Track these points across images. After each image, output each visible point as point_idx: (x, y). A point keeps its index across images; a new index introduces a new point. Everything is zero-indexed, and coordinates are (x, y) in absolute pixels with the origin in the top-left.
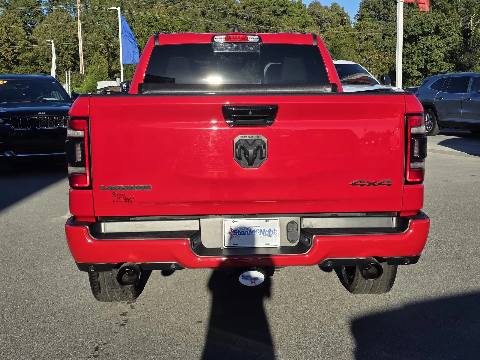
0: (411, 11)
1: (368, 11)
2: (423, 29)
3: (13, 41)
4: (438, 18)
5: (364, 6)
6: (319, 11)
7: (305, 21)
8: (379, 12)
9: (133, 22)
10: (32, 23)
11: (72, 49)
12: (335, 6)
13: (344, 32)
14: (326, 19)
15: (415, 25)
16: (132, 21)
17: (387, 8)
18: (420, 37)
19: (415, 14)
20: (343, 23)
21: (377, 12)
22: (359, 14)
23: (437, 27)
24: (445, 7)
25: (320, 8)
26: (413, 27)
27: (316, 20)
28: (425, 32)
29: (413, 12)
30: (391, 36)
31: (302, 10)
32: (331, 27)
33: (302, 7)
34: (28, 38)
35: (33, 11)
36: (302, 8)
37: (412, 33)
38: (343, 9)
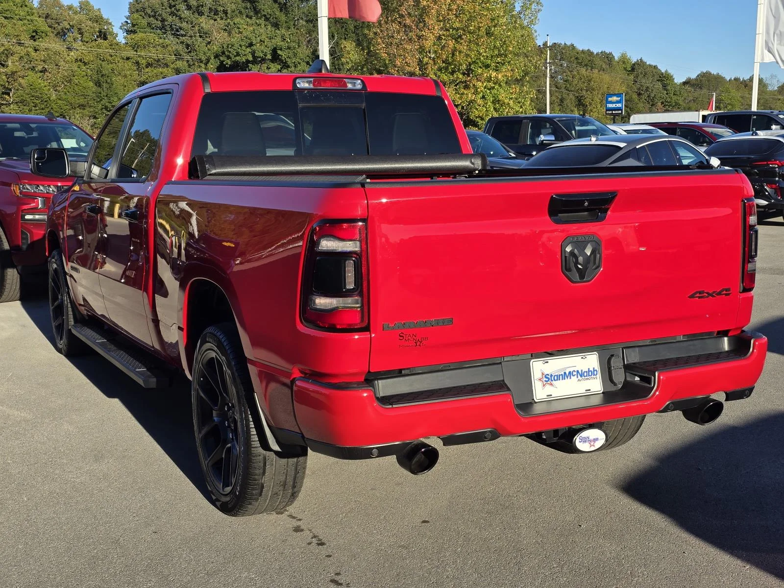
0: (232, 23)
1: (144, 18)
2: (253, 53)
4: (275, 36)
5: (136, 9)
6: (58, 12)
7: (35, 28)
8: (163, 20)
12: (86, 6)
13: (111, 51)
14: (72, 27)
15: (240, 46)
17: (175, 14)
18: (250, 65)
19: (239, 28)
20: (103, 35)
21: (160, 20)
22: (129, 22)
23: (274, 51)
24: (276, 18)
25: (60, 8)
26: (238, 48)
27: (54, 28)
28: (258, 57)
29: (234, 24)
30: (201, 62)
31: (26, 9)
32: (82, 41)
33: (27, 4)
36: (26, 6)
37: (238, 58)
38: (100, 12)
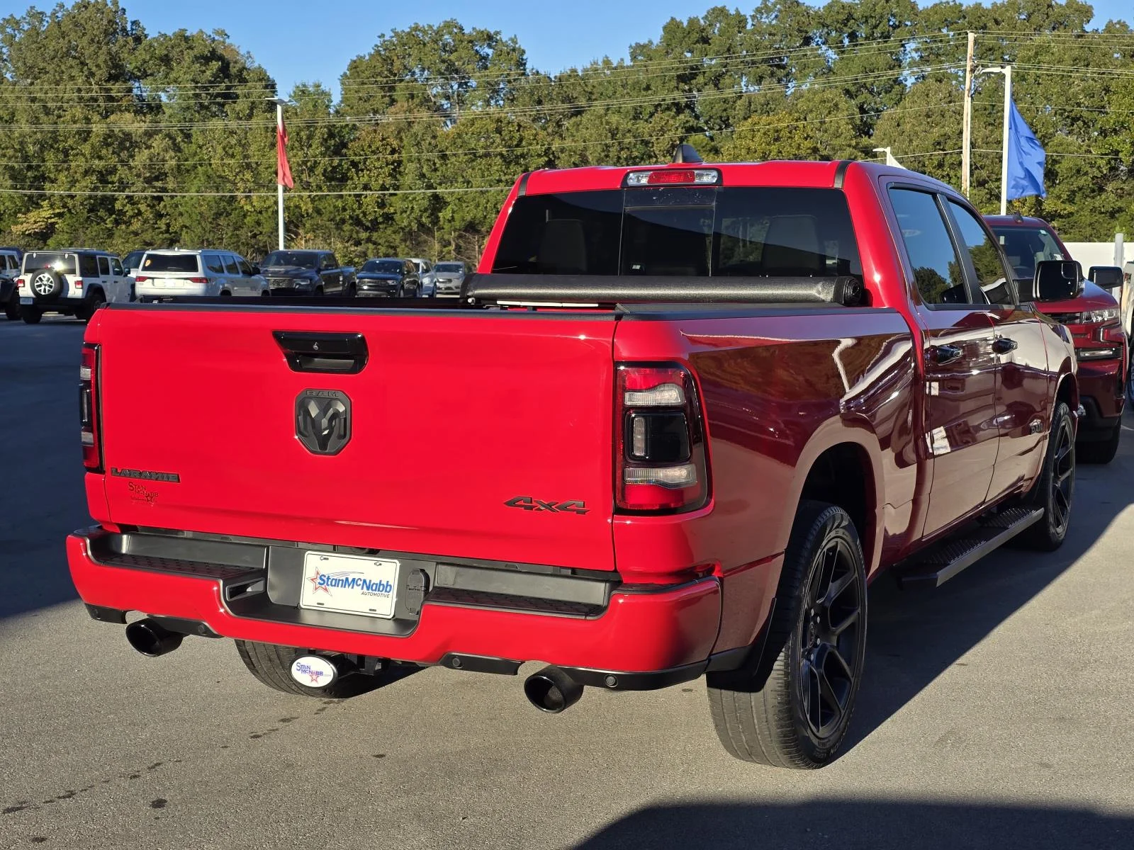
3: (825, 153)
9: (1105, 94)
10: (877, 109)
11: (953, 164)
16: (1104, 92)
34: (857, 144)
35: (881, 80)
